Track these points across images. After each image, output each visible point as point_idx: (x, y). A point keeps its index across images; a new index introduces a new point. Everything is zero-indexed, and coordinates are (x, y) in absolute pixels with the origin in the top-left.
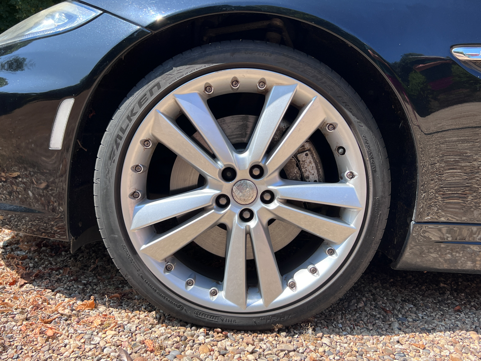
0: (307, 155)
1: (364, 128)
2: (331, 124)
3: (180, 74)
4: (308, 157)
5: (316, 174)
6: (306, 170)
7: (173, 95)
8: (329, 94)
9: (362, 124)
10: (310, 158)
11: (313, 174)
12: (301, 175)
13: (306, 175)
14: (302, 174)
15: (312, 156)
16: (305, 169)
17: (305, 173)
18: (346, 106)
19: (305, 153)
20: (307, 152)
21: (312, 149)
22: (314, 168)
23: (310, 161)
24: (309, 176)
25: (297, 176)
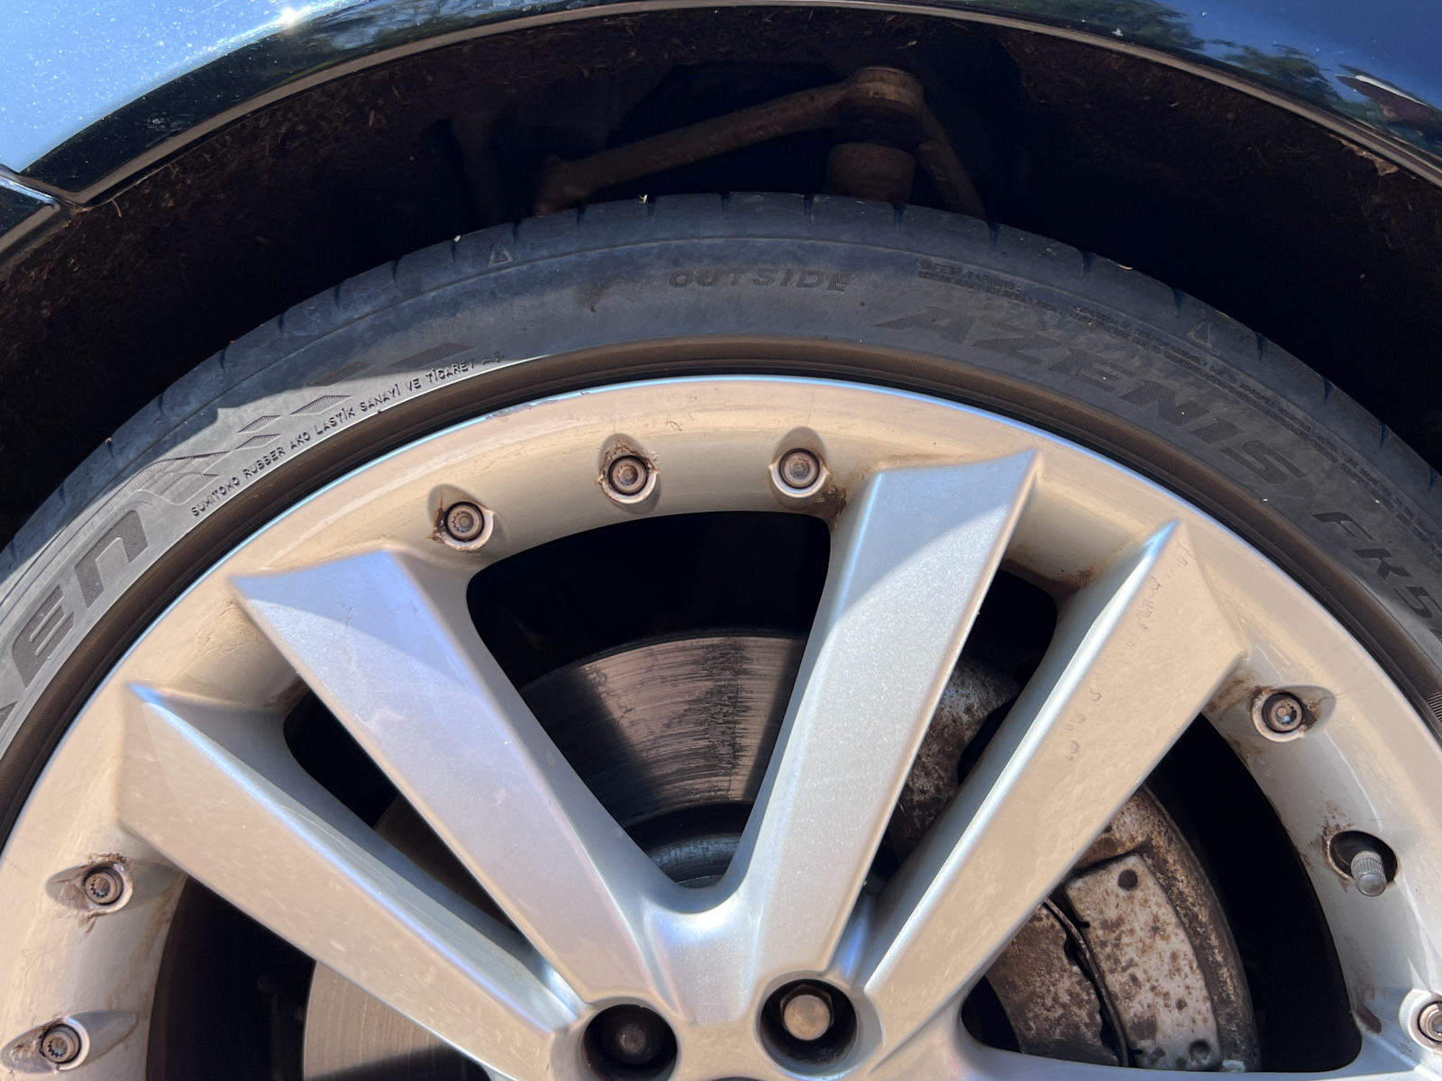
0: (1129, 881)
2: (1284, 694)
3: (261, 450)
4: (1138, 893)
5: (1199, 1002)
6: (1134, 979)
7: (232, 580)
8: (1264, 502)
10: (1153, 900)
11: (1181, 1005)
12: (1103, 1011)
13: (1132, 1010)
14: (1106, 1006)
15: (1167, 888)
16: (1124, 978)
17: (1129, 997)
18: (1385, 573)
19: (1117, 870)
20: (1132, 863)
21: (1160, 841)
22: (1182, 963)
23: (1156, 919)
24: (1157, 1015)
25: (1077, 1019)
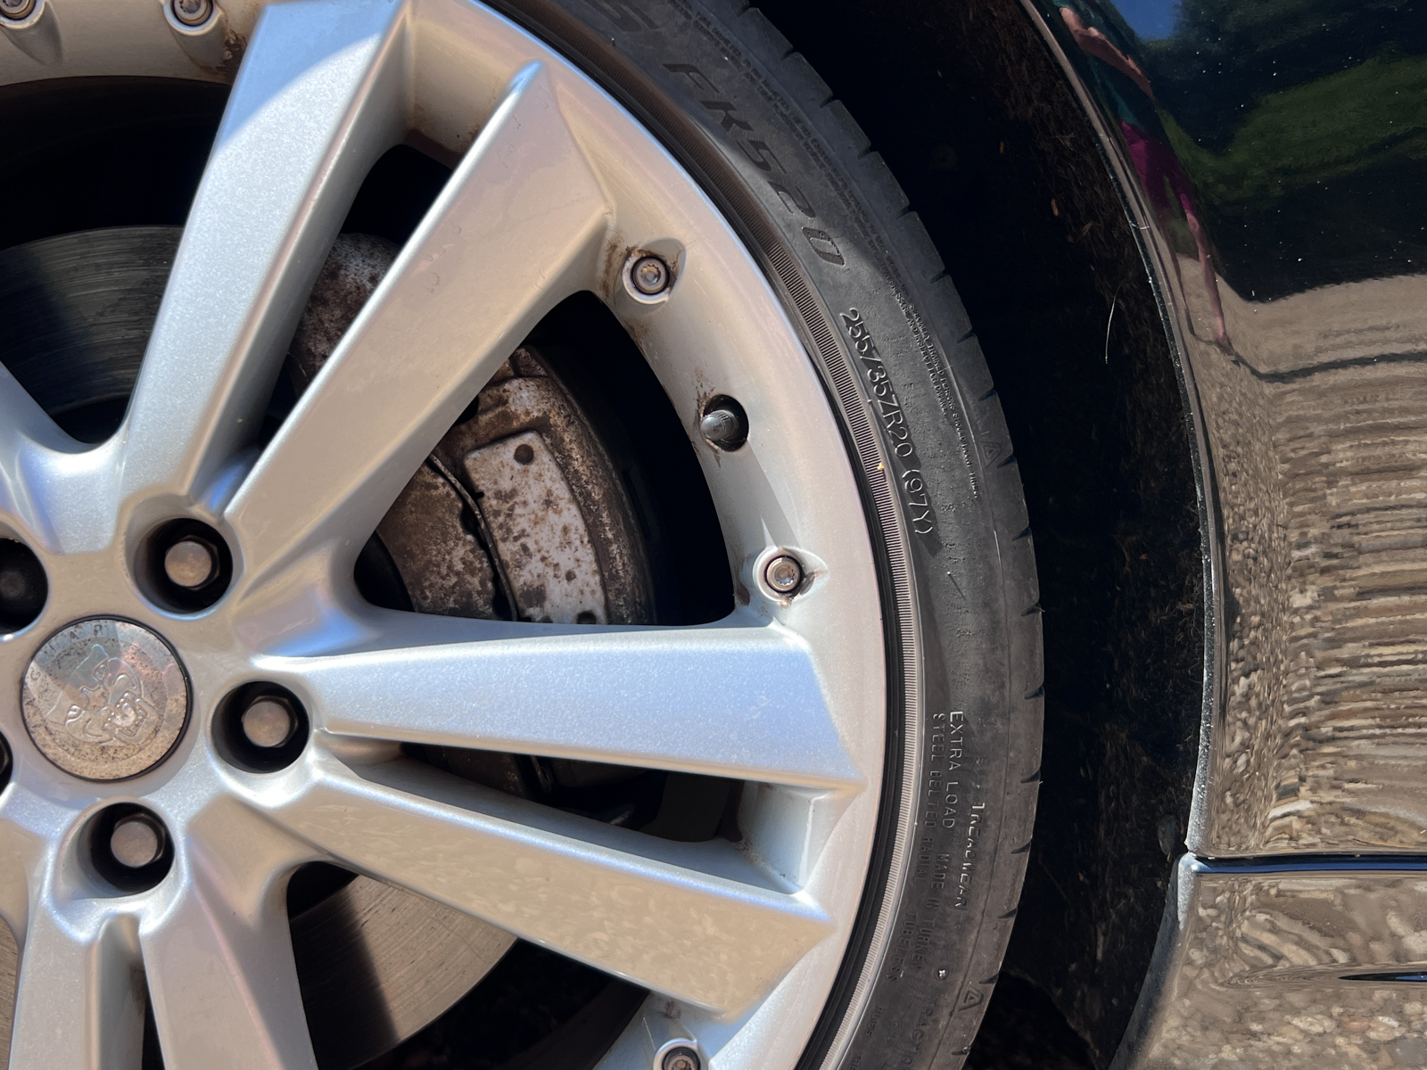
0: (525, 456)
1: (853, 269)
2: (650, 256)
4: (533, 468)
5: (588, 576)
6: (525, 548)
9: (840, 247)
10: (547, 475)
11: (570, 576)
12: (496, 579)
13: (522, 578)
14: (498, 574)
15: (564, 467)
16: (516, 547)
17: (519, 566)
18: (729, 125)
19: (513, 445)
20: (529, 439)
21: (557, 420)
22: (573, 536)
23: (549, 493)
24: (546, 584)
25: (470, 587)
